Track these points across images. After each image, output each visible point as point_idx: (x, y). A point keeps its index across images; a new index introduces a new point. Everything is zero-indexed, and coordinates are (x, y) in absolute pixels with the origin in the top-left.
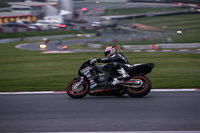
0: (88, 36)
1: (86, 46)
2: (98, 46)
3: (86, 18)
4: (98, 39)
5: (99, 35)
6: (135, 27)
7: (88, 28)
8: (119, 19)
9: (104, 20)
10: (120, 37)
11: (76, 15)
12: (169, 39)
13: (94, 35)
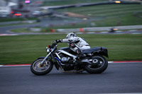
0: (30, 22)
1: (28, 30)
2: (38, 30)
3: (28, 8)
4: (38, 24)
5: (39, 21)
6: (66, 15)
7: (30, 16)
8: (55, 9)
9: (42, 9)
10: (55, 23)
11: (21, 6)
12: (93, 24)
13: (35, 21)
